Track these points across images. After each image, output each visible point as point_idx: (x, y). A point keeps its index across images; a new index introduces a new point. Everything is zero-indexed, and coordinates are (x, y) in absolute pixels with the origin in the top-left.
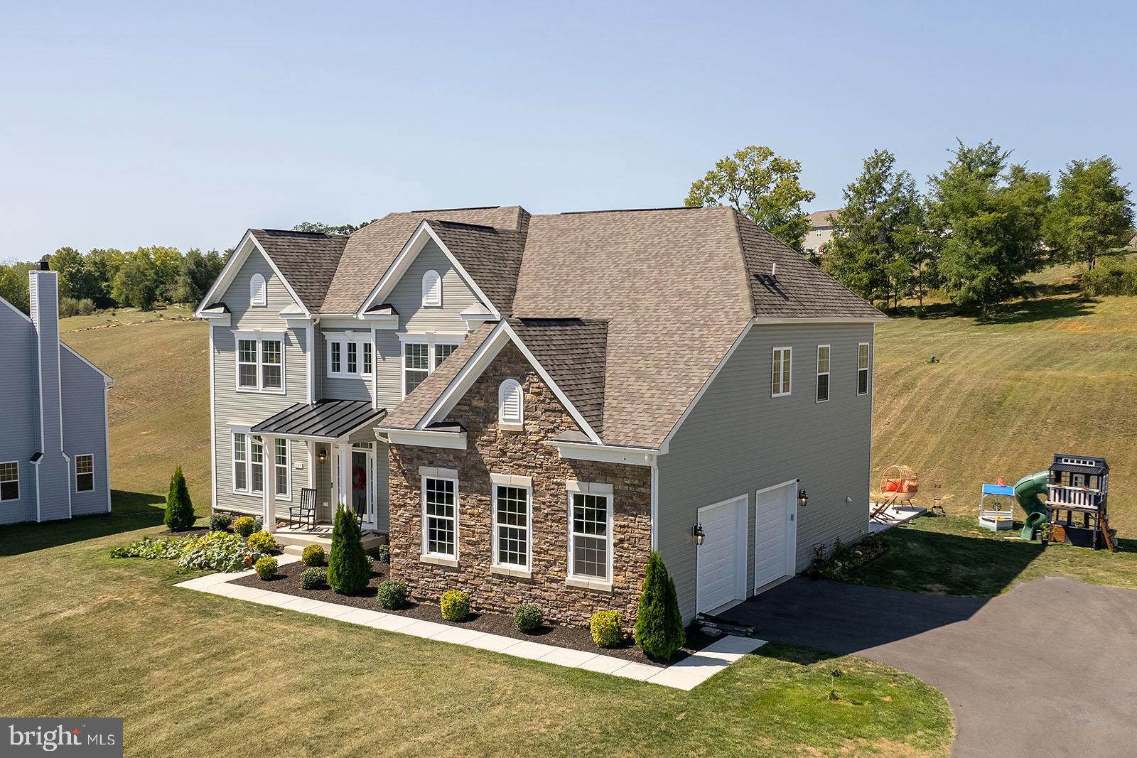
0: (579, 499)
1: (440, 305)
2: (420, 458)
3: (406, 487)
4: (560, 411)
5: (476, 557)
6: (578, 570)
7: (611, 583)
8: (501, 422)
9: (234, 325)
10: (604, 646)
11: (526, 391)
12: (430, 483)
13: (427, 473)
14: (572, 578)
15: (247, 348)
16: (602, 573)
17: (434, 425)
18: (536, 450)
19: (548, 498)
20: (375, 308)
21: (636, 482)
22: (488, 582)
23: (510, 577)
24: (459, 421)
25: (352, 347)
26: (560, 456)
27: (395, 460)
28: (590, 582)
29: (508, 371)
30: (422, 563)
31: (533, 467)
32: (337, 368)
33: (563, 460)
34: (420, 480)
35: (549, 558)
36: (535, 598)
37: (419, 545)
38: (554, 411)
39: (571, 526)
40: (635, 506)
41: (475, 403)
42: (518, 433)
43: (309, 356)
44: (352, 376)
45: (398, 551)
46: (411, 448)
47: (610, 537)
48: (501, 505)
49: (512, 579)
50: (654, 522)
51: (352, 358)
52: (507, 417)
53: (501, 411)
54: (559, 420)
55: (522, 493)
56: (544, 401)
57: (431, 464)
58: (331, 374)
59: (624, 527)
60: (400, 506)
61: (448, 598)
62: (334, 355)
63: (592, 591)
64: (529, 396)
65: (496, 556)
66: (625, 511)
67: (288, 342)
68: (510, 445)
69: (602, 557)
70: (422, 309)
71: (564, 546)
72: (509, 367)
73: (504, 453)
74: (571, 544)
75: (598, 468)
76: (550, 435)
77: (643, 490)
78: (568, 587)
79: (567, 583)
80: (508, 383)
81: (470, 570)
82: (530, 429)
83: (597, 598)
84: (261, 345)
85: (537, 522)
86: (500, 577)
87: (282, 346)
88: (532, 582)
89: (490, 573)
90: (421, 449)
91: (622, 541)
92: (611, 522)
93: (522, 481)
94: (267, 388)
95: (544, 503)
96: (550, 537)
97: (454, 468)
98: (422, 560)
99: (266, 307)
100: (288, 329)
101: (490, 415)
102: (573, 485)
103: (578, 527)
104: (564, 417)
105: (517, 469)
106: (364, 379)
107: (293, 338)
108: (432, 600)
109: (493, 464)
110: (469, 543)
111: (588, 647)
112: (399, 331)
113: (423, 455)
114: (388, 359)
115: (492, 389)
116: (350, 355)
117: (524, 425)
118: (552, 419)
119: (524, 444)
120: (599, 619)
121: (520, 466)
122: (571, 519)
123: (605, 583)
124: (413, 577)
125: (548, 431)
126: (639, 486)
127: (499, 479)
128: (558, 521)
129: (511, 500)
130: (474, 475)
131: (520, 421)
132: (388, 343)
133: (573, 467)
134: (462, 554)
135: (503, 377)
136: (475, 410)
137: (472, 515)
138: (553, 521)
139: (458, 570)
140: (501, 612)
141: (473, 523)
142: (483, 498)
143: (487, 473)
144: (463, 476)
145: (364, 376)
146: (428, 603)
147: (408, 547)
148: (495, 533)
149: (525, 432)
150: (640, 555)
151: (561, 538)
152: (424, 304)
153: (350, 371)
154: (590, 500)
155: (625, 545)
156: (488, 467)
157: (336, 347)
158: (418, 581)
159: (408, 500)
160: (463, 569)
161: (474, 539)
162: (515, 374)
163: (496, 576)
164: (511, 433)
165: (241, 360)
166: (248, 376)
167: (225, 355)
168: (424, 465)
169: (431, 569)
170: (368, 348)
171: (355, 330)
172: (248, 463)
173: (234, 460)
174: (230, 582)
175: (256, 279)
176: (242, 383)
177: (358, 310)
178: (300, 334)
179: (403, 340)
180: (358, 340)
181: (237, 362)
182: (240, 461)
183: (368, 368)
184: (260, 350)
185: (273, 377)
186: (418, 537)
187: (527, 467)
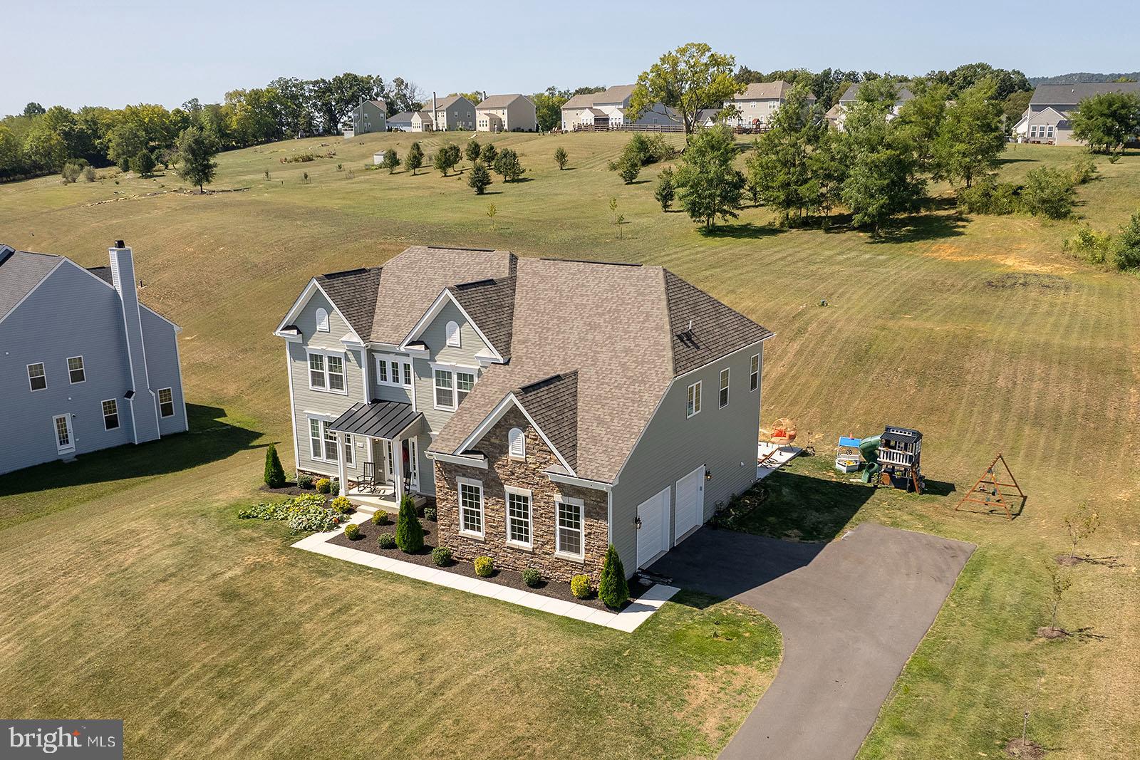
0: (562, 506)
1: (459, 346)
2: (456, 471)
3: (447, 488)
4: (549, 452)
5: (496, 536)
6: (563, 548)
7: (583, 558)
8: (510, 454)
9: (305, 343)
10: (580, 598)
11: (527, 437)
12: (464, 487)
13: (461, 481)
14: (558, 553)
15: (316, 360)
16: (577, 551)
17: (466, 452)
18: (534, 474)
19: (542, 504)
20: (412, 343)
21: (599, 500)
22: (504, 551)
23: (518, 549)
24: (482, 450)
25: (395, 365)
26: (550, 479)
27: (439, 470)
28: (570, 556)
29: (515, 423)
30: (460, 537)
31: (532, 484)
32: (383, 378)
33: (552, 482)
34: (457, 485)
35: (544, 541)
36: (535, 563)
37: (458, 525)
38: (545, 451)
39: (558, 522)
40: (598, 514)
41: (493, 440)
42: (522, 462)
43: (364, 370)
44: (395, 385)
45: (444, 527)
46: (451, 464)
47: (583, 531)
48: (512, 505)
49: (521, 551)
50: (610, 524)
51: (395, 372)
52: (514, 452)
53: (510, 448)
54: (548, 457)
55: (526, 499)
56: (538, 444)
57: (464, 475)
58: (380, 382)
59: (591, 525)
60: (444, 500)
61: (480, 562)
62: (381, 369)
63: (572, 562)
64: (528, 440)
65: (509, 536)
66: (591, 517)
67: (347, 359)
68: (517, 470)
69: (578, 542)
70: (446, 347)
71: (553, 534)
72: (515, 421)
73: (514, 474)
74: (558, 532)
75: (574, 489)
76: (543, 465)
77: (603, 505)
78: (556, 558)
79: (555, 556)
80: (514, 430)
81: (492, 543)
82: (529, 460)
83: (575, 565)
84: (327, 359)
85: (535, 518)
86: (512, 549)
87: (343, 361)
88: (533, 553)
89: (506, 546)
90: (457, 466)
91: (590, 534)
92: (583, 522)
93: (526, 492)
94: (333, 390)
95: (540, 507)
96: (544, 527)
97: (480, 479)
98: (460, 535)
99: (329, 332)
100: (347, 350)
101: (504, 450)
102: (558, 498)
103: (562, 523)
104: (551, 456)
105: (521, 484)
106: (405, 388)
107: (351, 356)
108: (468, 559)
109: (506, 480)
110: (491, 526)
111: (568, 597)
112: (430, 360)
113: (459, 470)
114: (422, 379)
115: (504, 433)
116: (393, 370)
117: (526, 458)
118: (544, 456)
119: (526, 469)
120: (577, 582)
121: (523, 482)
122: (558, 518)
123: (580, 557)
124: (454, 544)
125: (541, 463)
126: (600, 502)
127: (509, 489)
128: (549, 518)
129: (518, 503)
130: (494, 486)
131: (523, 455)
132: (423, 369)
133: (558, 487)
134: (487, 533)
135: (511, 426)
136: (492, 444)
137: (493, 510)
138: (546, 518)
139: (484, 543)
140: (514, 569)
141: (493, 515)
142: (500, 500)
143: (502, 485)
144: (486, 485)
145: (406, 386)
146: (465, 561)
147: (450, 526)
148: (508, 522)
149: (526, 462)
150: (601, 543)
151: (551, 529)
152: (448, 344)
153: (394, 381)
154: (569, 508)
155: (592, 536)
156: (503, 481)
157: (383, 364)
158: (457, 547)
159: (449, 497)
160: (487, 542)
161: (495, 525)
162: (518, 426)
163: (508, 548)
164: (518, 462)
165: (312, 367)
166: (318, 379)
167: (299, 364)
168: (460, 476)
169: (466, 540)
170: (407, 367)
171: (397, 354)
172: (322, 440)
173: (311, 437)
174: (329, 541)
175: (320, 311)
176: (314, 384)
177: (400, 345)
178: (357, 354)
179: (433, 367)
180: (400, 361)
181: (309, 369)
182: (316, 438)
183: (408, 381)
184: (326, 362)
185: (337, 382)
186: (457, 520)
187: (528, 483)
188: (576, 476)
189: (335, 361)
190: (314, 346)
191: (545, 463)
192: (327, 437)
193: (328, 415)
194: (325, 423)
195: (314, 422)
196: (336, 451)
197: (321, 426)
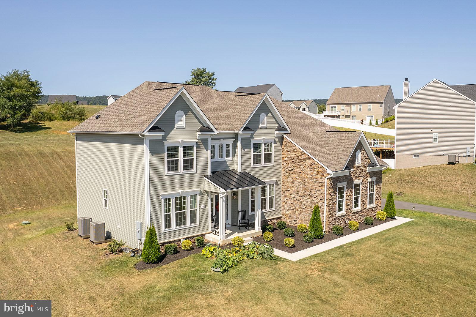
0: (370, 183)
1: (266, 127)
5: (349, 209)
6: (369, 203)
8: (356, 164)
13: (338, 185)
14: (368, 206)
16: (373, 202)
18: (363, 171)
19: (365, 185)
21: (380, 175)
22: (352, 216)
25: (221, 146)
26: (367, 171)
27: (330, 183)
28: (371, 206)
29: (358, 148)
30: (337, 217)
32: (213, 157)
35: (363, 203)
37: (336, 211)
39: (368, 191)
40: (379, 181)
43: (209, 151)
44: (221, 160)
45: (330, 216)
46: (335, 178)
47: (375, 192)
48: (355, 190)
49: (357, 212)
51: (221, 151)
55: (359, 185)
56: (365, 156)
57: (340, 182)
60: (331, 199)
64: (362, 155)
66: (377, 184)
67: (198, 146)
69: (373, 198)
73: (356, 174)
75: (374, 173)
78: (368, 209)
80: (359, 151)
81: (348, 214)
82: (362, 165)
83: (373, 210)
84: (182, 149)
87: (195, 148)
88: (361, 211)
92: (375, 188)
93: (360, 181)
94: (185, 171)
97: (345, 182)
98: (337, 216)
99: (185, 128)
100: (198, 139)
101: (354, 162)
106: (226, 160)
107: (201, 144)
109: (354, 178)
110: (348, 205)
112: (251, 138)
113: (338, 179)
114: (246, 150)
115: (354, 154)
116: (219, 150)
118: (366, 161)
119: (360, 170)
121: (359, 177)
122: (368, 189)
123: (374, 205)
124: (334, 223)
127: (356, 182)
128: (366, 191)
129: (357, 188)
130: (350, 182)
131: (360, 163)
132: (246, 143)
133: (369, 174)
134: (347, 210)
135: (357, 150)
137: (349, 196)
139: (345, 215)
142: (351, 189)
143: (353, 180)
148: (353, 200)
152: (260, 127)
157: (213, 147)
159: (333, 197)
163: (354, 213)
164: (358, 167)
165: (169, 157)
166: (173, 166)
167: (157, 156)
168: (338, 183)
169: (338, 218)
170: (228, 146)
171: (225, 138)
172: (173, 212)
173: (163, 214)
174: (291, 253)
175: (179, 113)
176: (169, 170)
177: (240, 130)
178: (205, 142)
179: (253, 142)
180: (224, 143)
181: (166, 159)
182: (168, 213)
183: (228, 156)
184: (181, 150)
185: (188, 164)
186: (336, 208)
187: (361, 177)
188: (379, 165)
189: (188, 149)
190: (171, 141)
191: (366, 165)
192: (177, 209)
193: (179, 192)
194: (177, 199)
195: (168, 200)
196: (185, 218)
197: (173, 202)
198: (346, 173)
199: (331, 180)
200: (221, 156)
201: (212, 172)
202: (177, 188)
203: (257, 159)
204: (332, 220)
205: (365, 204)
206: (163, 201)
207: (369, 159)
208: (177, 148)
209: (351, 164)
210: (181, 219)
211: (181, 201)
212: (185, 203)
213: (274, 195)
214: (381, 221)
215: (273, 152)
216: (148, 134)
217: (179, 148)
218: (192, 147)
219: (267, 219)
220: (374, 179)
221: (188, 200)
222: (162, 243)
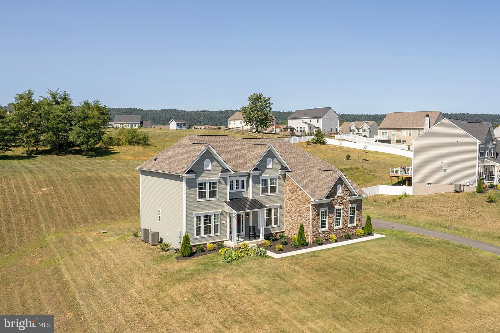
0: (350, 208)
1: (272, 167)
2: (320, 206)
3: (316, 214)
5: (331, 227)
6: (350, 223)
7: (356, 224)
8: (337, 195)
9: (197, 178)
12: (321, 212)
13: (321, 210)
14: (349, 225)
15: (202, 185)
16: (354, 222)
17: (326, 197)
18: (343, 200)
19: (345, 209)
20: (254, 169)
21: (360, 203)
22: (334, 232)
24: (329, 196)
25: (237, 182)
26: (348, 200)
28: (352, 225)
30: (320, 232)
32: (231, 189)
34: (319, 212)
35: (345, 223)
36: (343, 232)
37: (319, 228)
38: (347, 190)
39: (349, 214)
40: (360, 207)
41: (332, 191)
43: (228, 187)
44: (237, 190)
47: (355, 215)
48: (336, 213)
49: (339, 230)
51: (237, 185)
52: (338, 193)
55: (340, 209)
56: (345, 188)
57: (322, 207)
59: (358, 212)
60: (315, 220)
63: (353, 227)
64: (342, 188)
65: (335, 226)
66: (358, 209)
67: (220, 182)
68: (339, 199)
69: (354, 219)
70: (267, 169)
71: (348, 219)
72: (339, 182)
73: (337, 201)
75: (354, 201)
79: (349, 227)
80: (339, 185)
86: (336, 230)
87: (217, 184)
88: (342, 229)
90: (320, 204)
92: (356, 212)
93: (341, 207)
94: (210, 198)
95: (344, 211)
98: (320, 231)
99: (211, 170)
100: (220, 177)
101: (335, 193)
102: (350, 205)
104: (349, 191)
106: (241, 191)
107: (222, 180)
109: (335, 204)
110: (330, 224)
112: (260, 175)
114: (256, 184)
115: (335, 187)
118: (347, 192)
121: (340, 204)
122: (349, 213)
127: (337, 207)
128: (347, 214)
129: (338, 212)
130: (331, 208)
131: (341, 194)
132: (256, 180)
133: (350, 202)
137: (330, 217)
141: (331, 219)
142: (333, 213)
143: (334, 207)
144: (329, 209)
149: (342, 196)
151: (348, 217)
152: (267, 167)
154: (352, 208)
157: (231, 182)
158: (319, 237)
159: (316, 218)
162: (340, 184)
163: (335, 230)
164: (339, 197)
165: (199, 189)
166: (202, 195)
167: (192, 190)
168: (321, 208)
169: (322, 233)
170: (243, 181)
171: (240, 176)
172: (202, 226)
173: (195, 226)
174: (278, 254)
175: (207, 161)
176: (199, 198)
177: (251, 170)
178: (225, 179)
179: (261, 178)
180: (240, 179)
181: (198, 191)
182: (198, 226)
183: (243, 188)
184: (208, 185)
185: (213, 194)
186: (319, 226)
187: (342, 204)
188: (358, 195)
189: (213, 184)
190: (201, 179)
191: (347, 195)
192: (205, 223)
193: (207, 212)
194: (205, 217)
195: (199, 218)
196: (210, 229)
197: (202, 219)
198: (328, 200)
199: (314, 206)
200: (237, 188)
201: (230, 199)
202: (204, 210)
203: (265, 190)
204: (316, 234)
205: (346, 223)
206: (195, 218)
207: (350, 191)
208: (205, 183)
209: (332, 194)
210: (207, 230)
211: (207, 218)
212: (210, 220)
213: (278, 216)
214: (359, 236)
215: (277, 185)
216: (185, 175)
217: (207, 184)
218: (216, 183)
219: (273, 232)
220: (355, 205)
221: (213, 218)
222: (195, 245)
